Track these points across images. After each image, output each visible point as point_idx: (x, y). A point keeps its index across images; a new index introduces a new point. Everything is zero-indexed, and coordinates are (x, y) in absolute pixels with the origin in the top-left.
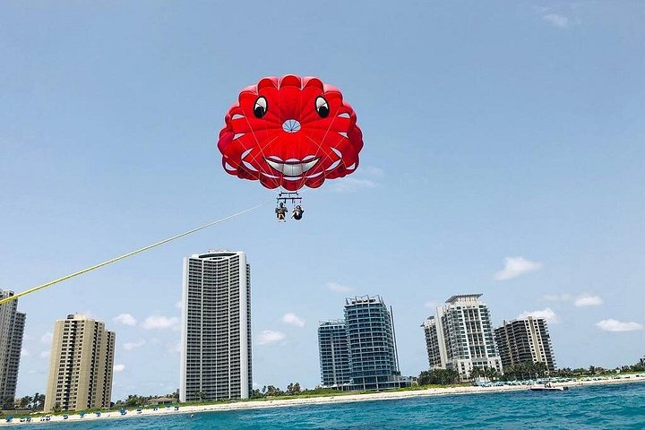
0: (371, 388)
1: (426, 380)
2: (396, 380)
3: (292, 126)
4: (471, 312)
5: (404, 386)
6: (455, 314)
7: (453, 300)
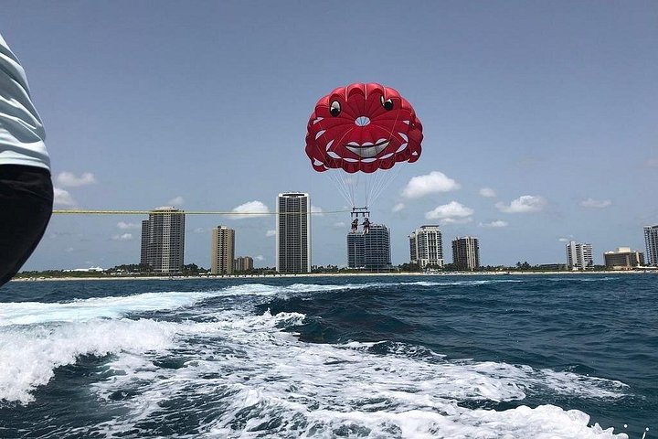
0: (375, 271)
1: (405, 268)
2: (388, 267)
3: (363, 121)
4: (432, 234)
5: (392, 271)
6: (423, 235)
7: (424, 227)
